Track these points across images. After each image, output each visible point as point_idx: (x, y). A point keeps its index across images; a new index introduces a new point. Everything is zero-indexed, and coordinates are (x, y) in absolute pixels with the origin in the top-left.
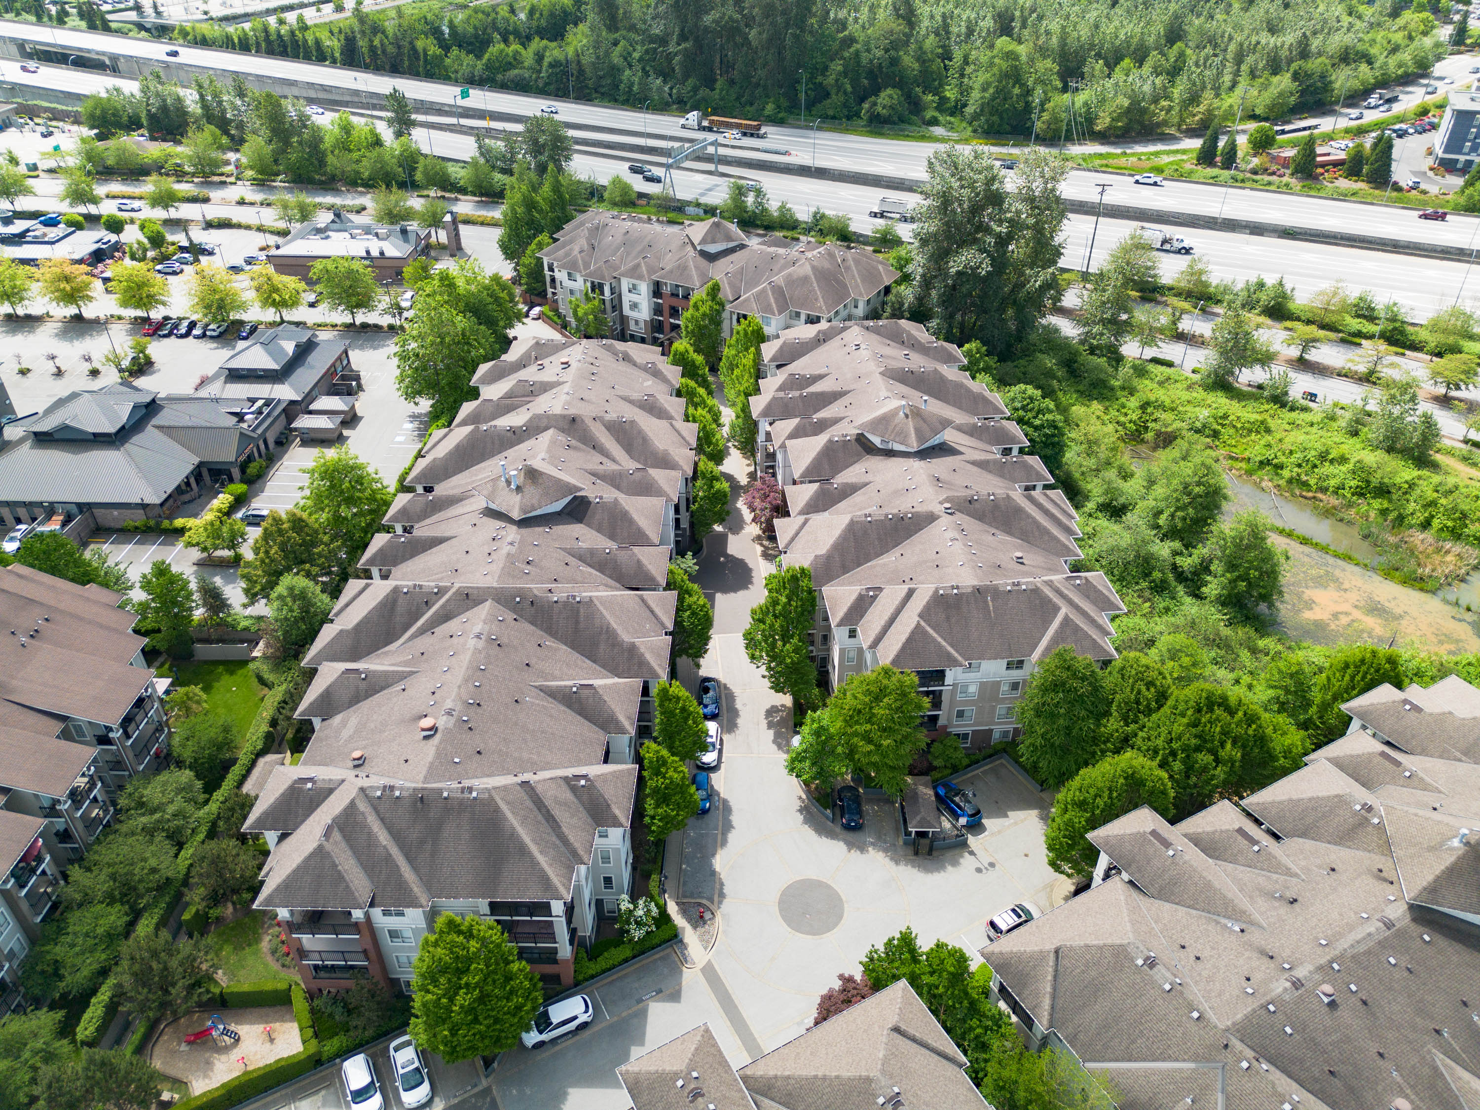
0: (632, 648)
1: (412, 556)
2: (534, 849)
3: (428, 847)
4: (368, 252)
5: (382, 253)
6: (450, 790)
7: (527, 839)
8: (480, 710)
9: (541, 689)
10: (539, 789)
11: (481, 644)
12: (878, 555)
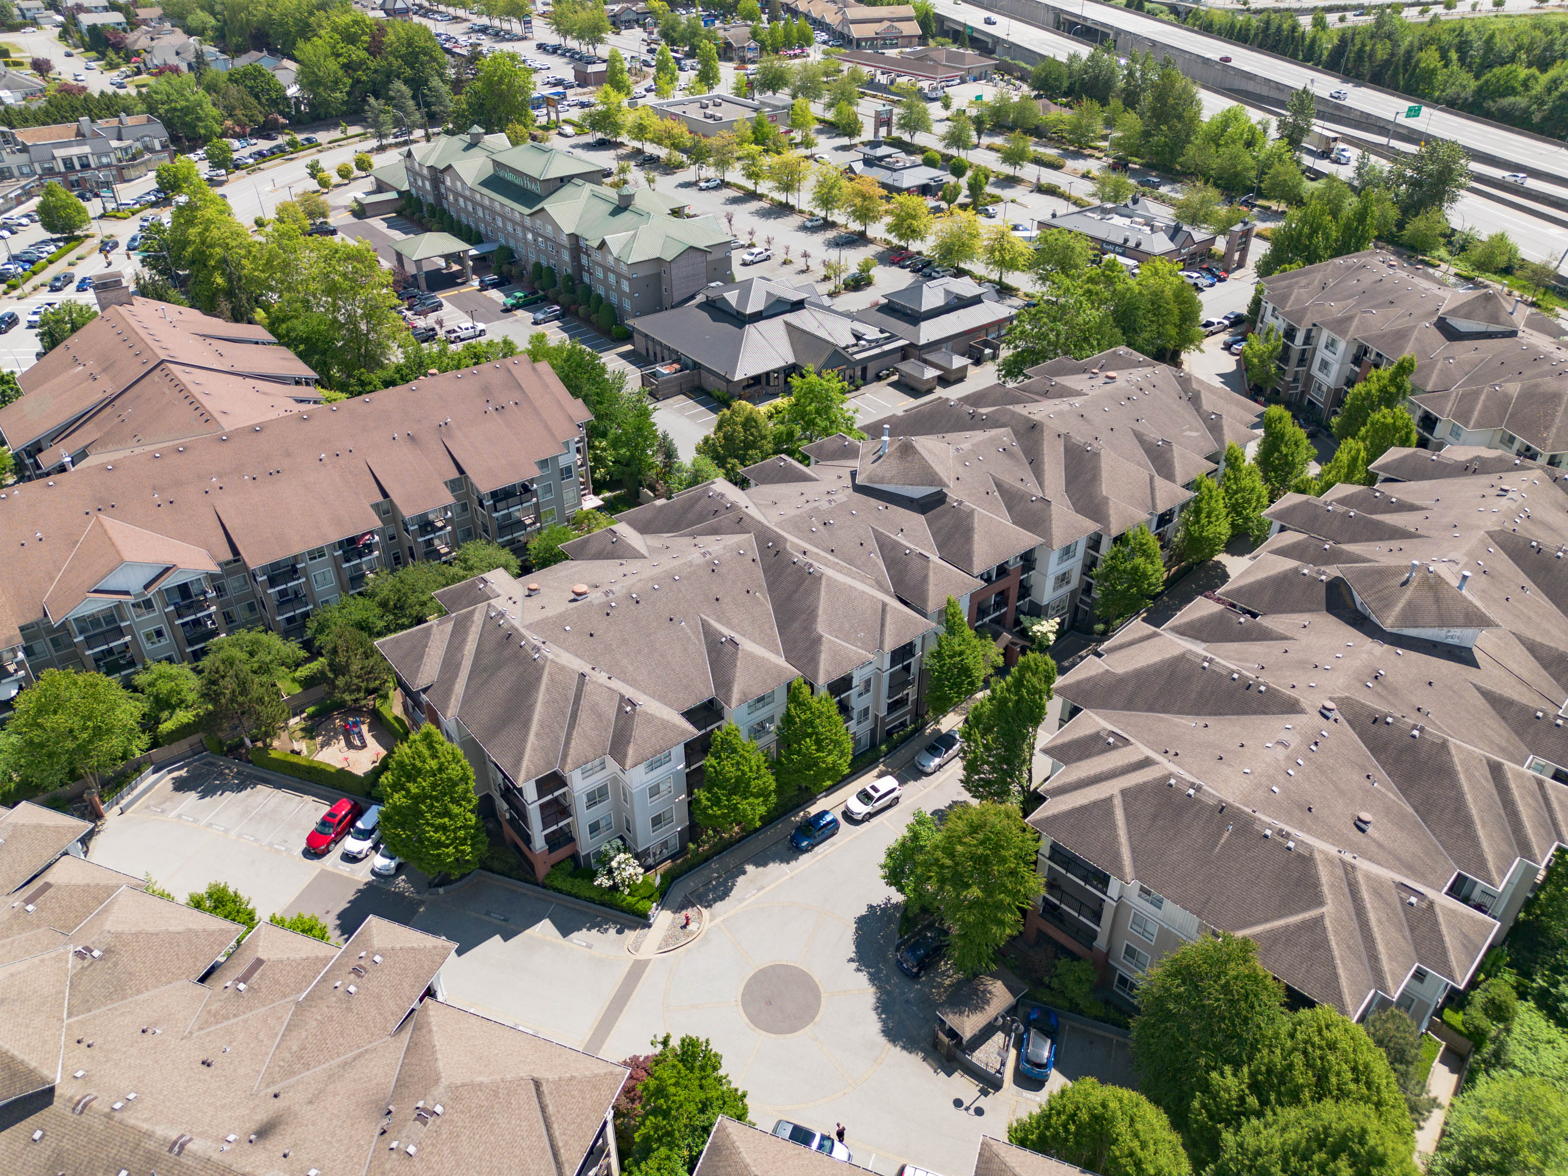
0: (818, 640)
1: (779, 481)
2: (534, 727)
3: (485, 675)
4: (1126, 241)
5: (1138, 245)
6: (528, 642)
7: (536, 717)
8: (633, 606)
9: (704, 624)
10: (588, 688)
11: (701, 560)
12: (1181, 712)
